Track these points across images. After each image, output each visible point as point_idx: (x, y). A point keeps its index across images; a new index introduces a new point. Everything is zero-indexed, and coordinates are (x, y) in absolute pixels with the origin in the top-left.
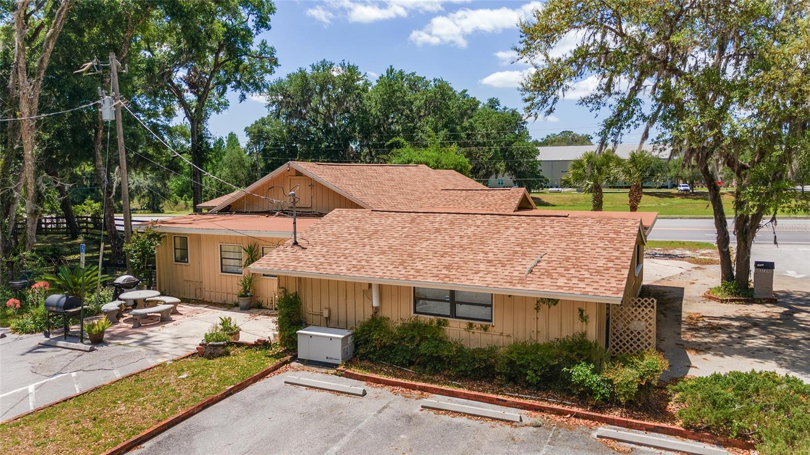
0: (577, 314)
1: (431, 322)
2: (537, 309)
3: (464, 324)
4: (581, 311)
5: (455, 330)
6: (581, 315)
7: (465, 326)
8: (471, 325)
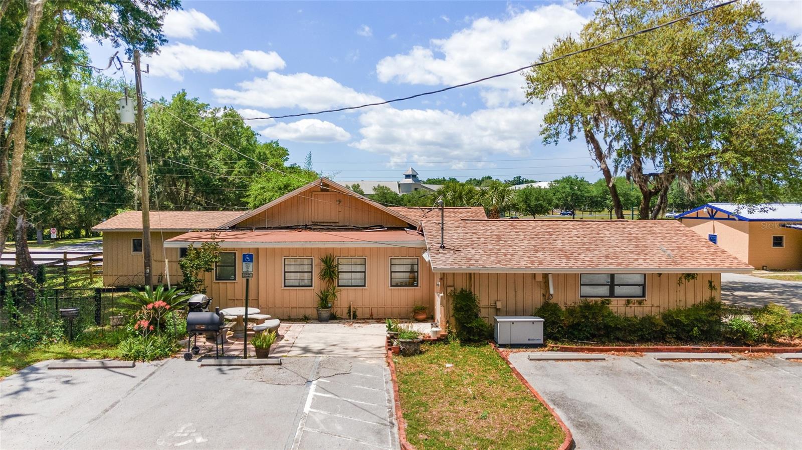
0: (707, 285)
1: (596, 302)
2: (679, 283)
3: (622, 301)
4: (710, 282)
5: (617, 307)
6: (711, 286)
7: (624, 303)
8: (628, 302)
